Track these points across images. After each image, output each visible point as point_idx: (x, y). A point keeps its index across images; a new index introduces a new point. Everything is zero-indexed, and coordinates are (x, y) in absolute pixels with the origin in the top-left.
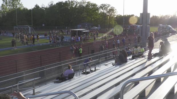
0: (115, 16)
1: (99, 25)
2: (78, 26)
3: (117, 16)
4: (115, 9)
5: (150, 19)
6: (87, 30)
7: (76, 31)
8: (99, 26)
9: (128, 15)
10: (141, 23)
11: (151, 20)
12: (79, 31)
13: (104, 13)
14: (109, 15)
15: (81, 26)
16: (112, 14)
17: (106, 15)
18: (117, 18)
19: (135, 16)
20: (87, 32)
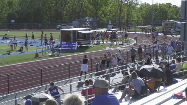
0: (139, 6)
1: (110, 21)
2: (74, 22)
3: (142, 5)
6: (89, 30)
7: (70, 31)
8: (110, 23)
9: (160, 4)
10: (183, 18)
12: (74, 31)
14: (127, 4)
15: (78, 22)
16: (132, 2)
17: (121, 4)
18: (141, 9)
19: (174, 6)
20: (89, 34)
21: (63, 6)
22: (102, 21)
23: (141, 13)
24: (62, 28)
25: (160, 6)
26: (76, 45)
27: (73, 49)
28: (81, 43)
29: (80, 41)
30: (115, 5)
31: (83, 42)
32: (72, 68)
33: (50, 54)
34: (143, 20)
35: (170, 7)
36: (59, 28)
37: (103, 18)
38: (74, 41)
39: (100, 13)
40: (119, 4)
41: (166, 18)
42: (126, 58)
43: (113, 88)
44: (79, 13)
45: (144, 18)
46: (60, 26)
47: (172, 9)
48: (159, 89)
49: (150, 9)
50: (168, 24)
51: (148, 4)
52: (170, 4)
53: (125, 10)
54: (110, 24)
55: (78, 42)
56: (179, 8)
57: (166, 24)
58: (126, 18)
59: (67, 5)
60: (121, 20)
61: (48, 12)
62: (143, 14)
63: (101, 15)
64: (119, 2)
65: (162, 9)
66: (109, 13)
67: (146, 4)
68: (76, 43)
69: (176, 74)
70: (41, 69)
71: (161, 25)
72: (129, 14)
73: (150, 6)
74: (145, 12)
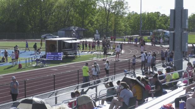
0: (126, 15)
1: (97, 31)
2: (59, 32)
3: (130, 14)
4: (125, 2)
5: (187, 20)
6: (76, 40)
7: (55, 41)
8: (97, 32)
9: (148, 13)
10: (172, 27)
11: (189, 22)
12: (60, 41)
13: (106, 9)
14: (114, 13)
15: (64, 32)
16: (120, 11)
17: (109, 13)
18: (129, 18)
19: (162, 15)
20: (75, 43)
21: (47, 14)
22: (89, 30)
23: (129, 22)
24: (47, 37)
25: (148, 15)
26: (62, 56)
27: (59, 59)
28: (67, 53)
29: (66, 52)
30: (102, 14)
31: (69, 53)
32: (58, 79)
33: (34, 65)
34: (131, 29)
35: (159, 16)
36: (43, 37)
37: (90, 27)
38: (60, 51)
39: (87, 22)
40: (106, 13)
41: (155, 28)
42: (114, 68)
43: (100, 99)
44: (65, 22)
45: (131, 27)
46: (45, 35)
47: (161, 18)
48: (147, 100)
49: (138, 18)
50: (156, 34)
51: (136, 13)
52: (158, 13)
53: (113, 19)
54: (97, 34)
55: (64, 52)
56: (168, 17)
57: (155, 34)
58: (113, 27)
59: (52, 14)
60: (109, 29)
61: (31, 22)
62: (131, 24)
63: (88, 24)
64: (106, 11)
65: (151, 19)
66: (95, 23)
67: (134, 13)
68: (62, 53)
69: (165, 85)
70: (25, 81)
71: (149, 34)
72: (117, 24)
73: (138, 16)
74: (132, 21)
